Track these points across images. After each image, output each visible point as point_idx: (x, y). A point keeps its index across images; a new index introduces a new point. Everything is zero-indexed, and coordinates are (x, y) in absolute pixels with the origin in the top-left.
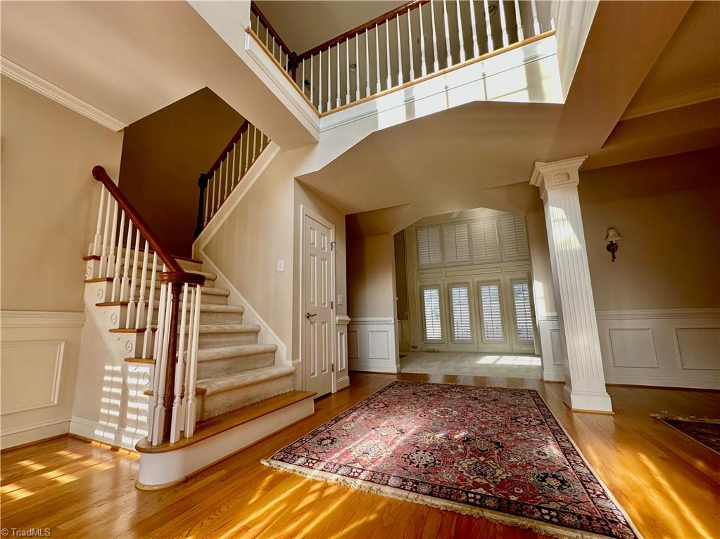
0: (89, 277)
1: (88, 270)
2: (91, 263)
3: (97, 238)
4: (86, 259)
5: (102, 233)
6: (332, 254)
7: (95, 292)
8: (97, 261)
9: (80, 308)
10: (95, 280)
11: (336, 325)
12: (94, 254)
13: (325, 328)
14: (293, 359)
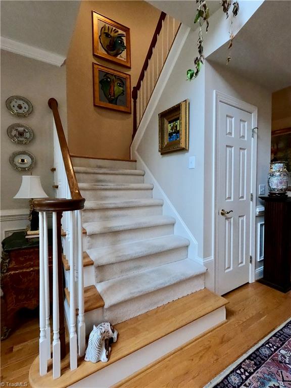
6: (253, 141)
11: (256, 216)
13: (243, 221)
14: (204, 258)
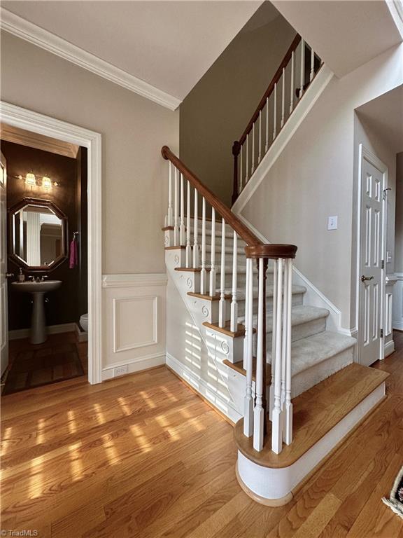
0: (168, 245)
1: (166, 239)
2: (167, 232)
3: (170, 210)
4: (164, 229)
5: (173, 207)
7: (173, 259)
8: (172, 231)
9: (164, 270)
10: (172, 247)
11: (386, 286)
12: (169, 225)
13: (376, 290)
